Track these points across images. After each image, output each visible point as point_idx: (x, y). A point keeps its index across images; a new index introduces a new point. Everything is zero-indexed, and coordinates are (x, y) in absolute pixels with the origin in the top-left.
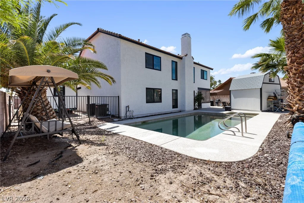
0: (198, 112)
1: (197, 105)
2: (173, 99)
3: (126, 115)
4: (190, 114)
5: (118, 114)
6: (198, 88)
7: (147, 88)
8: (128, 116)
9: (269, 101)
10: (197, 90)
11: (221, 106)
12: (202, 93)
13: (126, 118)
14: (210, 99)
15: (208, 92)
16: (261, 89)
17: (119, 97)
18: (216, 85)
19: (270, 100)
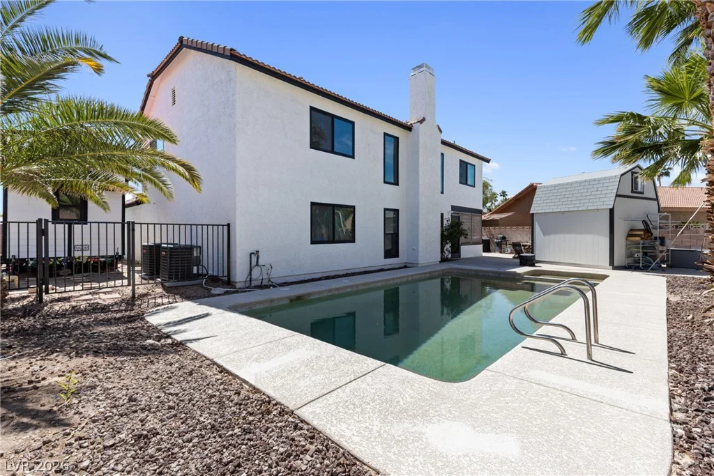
0: (452, 269)
1: (450, 249)
2: (385, 234)
3: (251, 278)
4: (430, 273)
5: (226, 274)
6: (452, 206)
7: (313, 204)
8: (255, 280)
9: (631, 241)
10: (448, 212)
11: (509, 251)
12: (462, 220)
13: (250, 287)
14: (482, 235)
15: (477, 218)
16: (612, 211)
17: (229, 225)
18: (495, 201)
19: (633, 238)
